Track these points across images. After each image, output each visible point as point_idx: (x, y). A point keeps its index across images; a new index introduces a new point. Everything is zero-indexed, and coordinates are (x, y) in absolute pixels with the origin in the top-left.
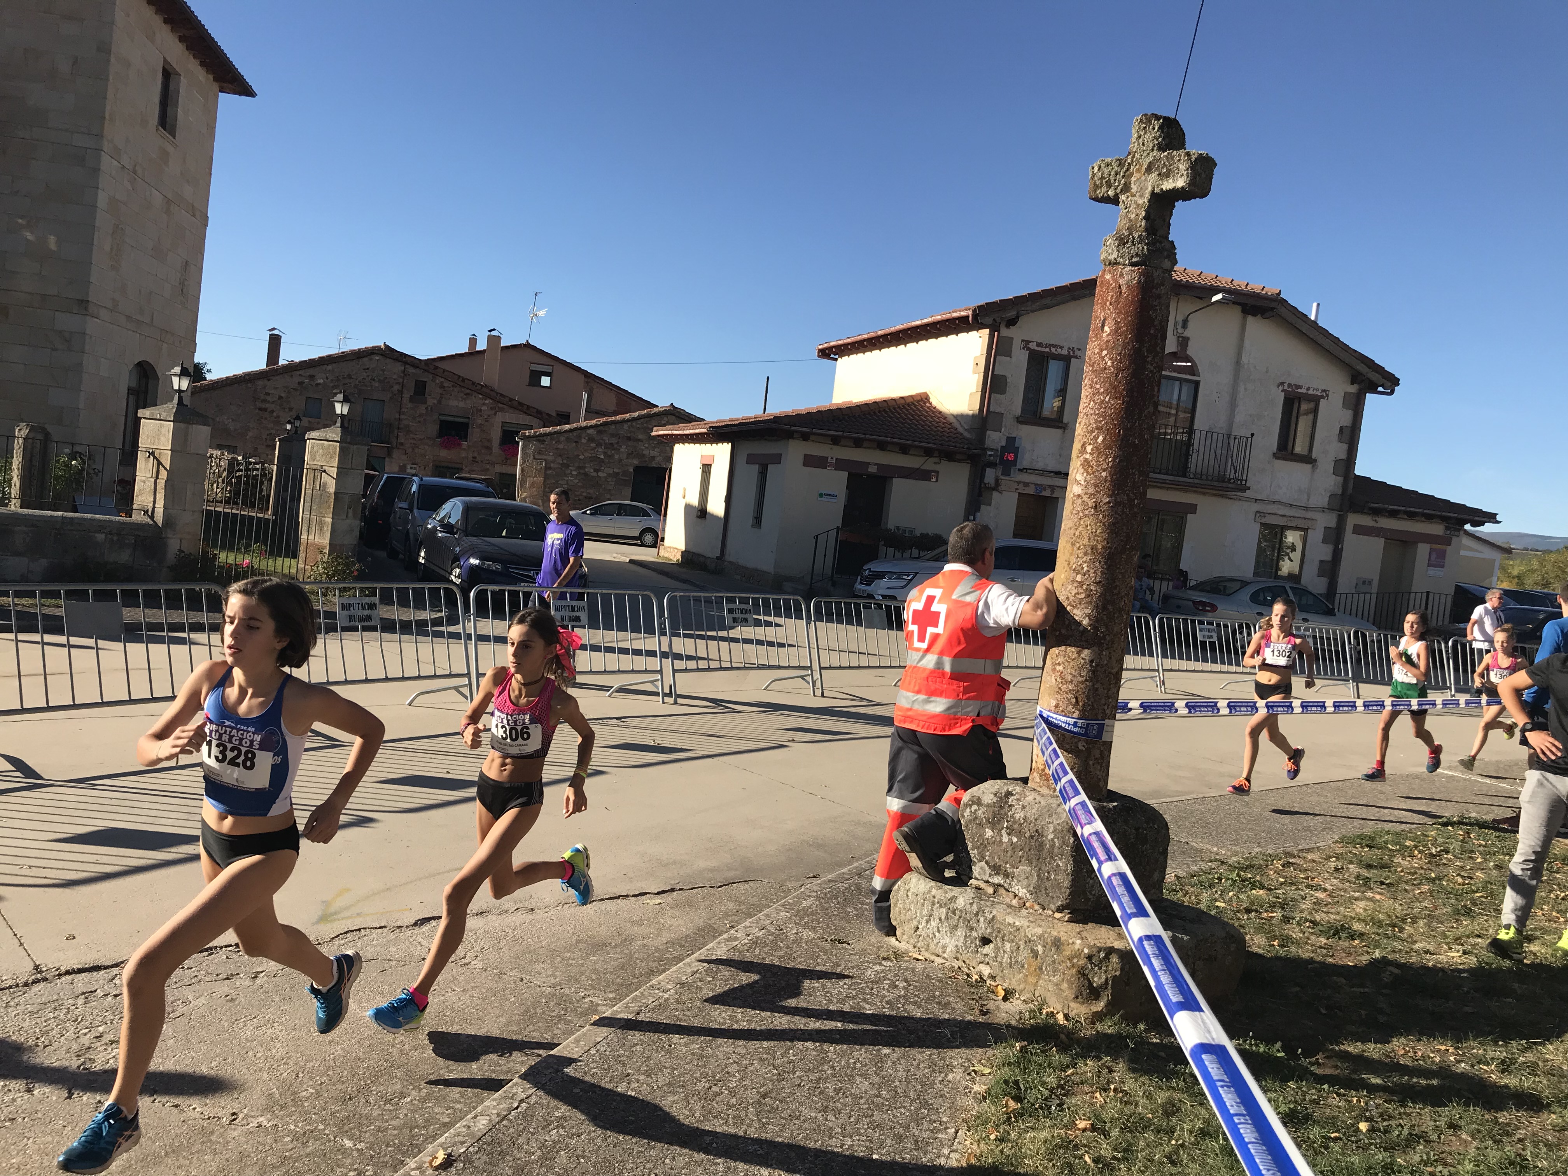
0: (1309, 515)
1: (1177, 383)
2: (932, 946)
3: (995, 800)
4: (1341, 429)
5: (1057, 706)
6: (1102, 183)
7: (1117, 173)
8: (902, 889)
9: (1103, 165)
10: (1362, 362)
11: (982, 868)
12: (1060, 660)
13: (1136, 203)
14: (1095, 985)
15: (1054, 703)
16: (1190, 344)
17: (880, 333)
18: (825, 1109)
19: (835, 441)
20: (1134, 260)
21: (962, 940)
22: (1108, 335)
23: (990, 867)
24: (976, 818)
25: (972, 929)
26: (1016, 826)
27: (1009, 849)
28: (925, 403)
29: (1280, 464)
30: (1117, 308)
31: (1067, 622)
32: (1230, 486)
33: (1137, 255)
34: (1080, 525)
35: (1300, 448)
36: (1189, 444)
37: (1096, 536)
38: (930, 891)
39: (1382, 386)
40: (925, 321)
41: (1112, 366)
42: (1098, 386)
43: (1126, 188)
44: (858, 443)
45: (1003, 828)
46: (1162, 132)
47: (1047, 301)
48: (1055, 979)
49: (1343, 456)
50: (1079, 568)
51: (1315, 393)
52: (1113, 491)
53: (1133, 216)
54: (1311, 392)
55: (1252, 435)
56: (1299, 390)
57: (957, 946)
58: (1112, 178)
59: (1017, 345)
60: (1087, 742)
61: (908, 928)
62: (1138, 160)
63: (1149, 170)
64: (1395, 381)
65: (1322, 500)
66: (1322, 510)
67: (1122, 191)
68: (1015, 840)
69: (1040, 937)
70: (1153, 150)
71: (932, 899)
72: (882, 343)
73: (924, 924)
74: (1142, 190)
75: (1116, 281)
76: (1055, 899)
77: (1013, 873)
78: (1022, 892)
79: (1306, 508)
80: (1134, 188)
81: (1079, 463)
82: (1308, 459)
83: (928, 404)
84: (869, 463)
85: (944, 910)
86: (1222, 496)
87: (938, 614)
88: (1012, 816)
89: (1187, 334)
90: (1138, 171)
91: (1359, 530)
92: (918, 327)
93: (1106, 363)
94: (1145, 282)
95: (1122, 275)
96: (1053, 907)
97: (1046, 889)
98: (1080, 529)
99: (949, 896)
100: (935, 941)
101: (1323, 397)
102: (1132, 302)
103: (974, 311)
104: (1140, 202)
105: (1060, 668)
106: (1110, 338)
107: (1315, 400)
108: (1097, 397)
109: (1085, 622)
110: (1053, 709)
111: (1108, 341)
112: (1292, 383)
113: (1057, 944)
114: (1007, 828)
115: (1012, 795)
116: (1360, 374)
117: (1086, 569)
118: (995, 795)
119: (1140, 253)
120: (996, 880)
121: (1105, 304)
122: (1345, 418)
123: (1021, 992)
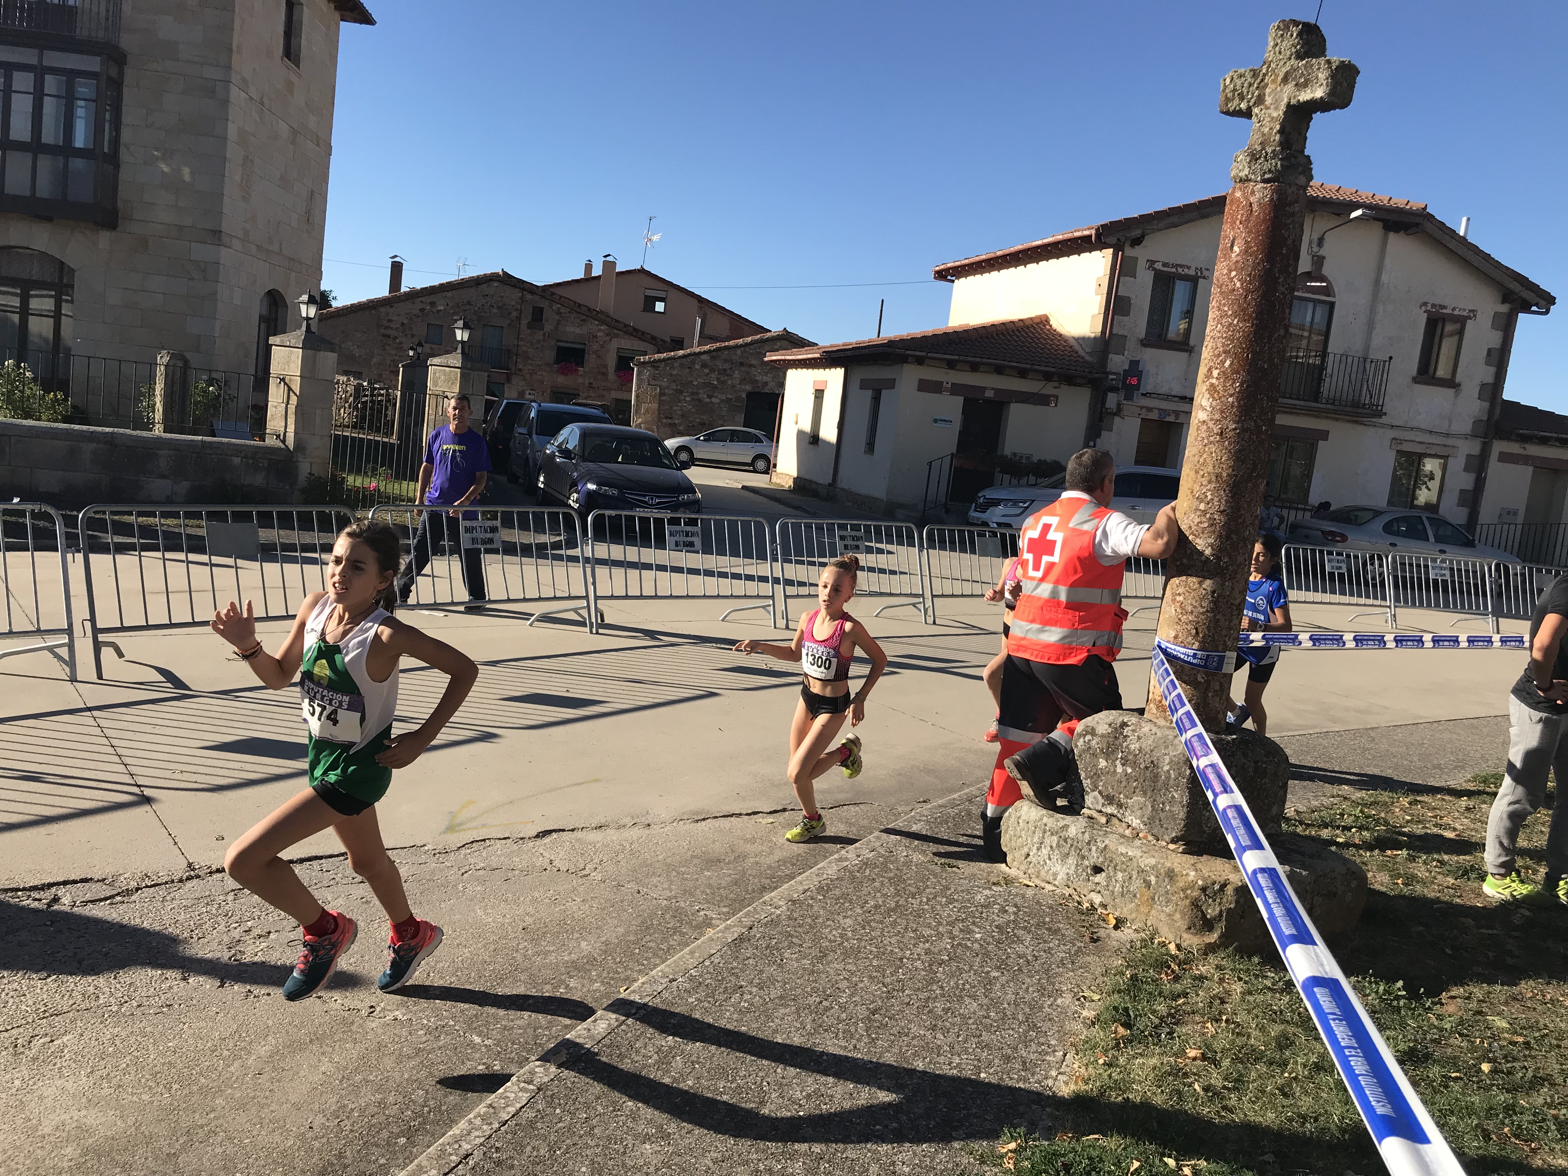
0: (1450, 442)
1: (1310, 305)
2: (1043, 873)
3: (1110, 730)
4: (1489, 350)
5: (1176, 637)
6: (1234, 95)
7: (1250, 85)
8: (1013, 816)
9: (1235, 77)
10: (1515, 280)
11: (1095, 798)
12: (1181, 590)
13: (1270, 115)
14: (1208, 917)
15: (1173, 634)
16: (1325, 262)
17: (999, 253)
18: (934, 1028)
19: (951, 365)
20: (1267, 176)
21: (1073, 867)
22: (1238, 255)
23: (1103, 797)
24: (1090, 748)
25: (1083, 857)
26: (1130, 757)
27: (1124, 779)
28: (1045, 325)
29: (1420, 388)
30: (1247, 227)
31: (1189, 551)
32: (1365, 411)
33: (1270, 171)
34: (1204, 451)
35: (1442, 372)
36: (1322, 368)
37: (1221, 463)
38: (1041, 819)
39: (1537, 305)
40: (1046, 241)
41: (1242, 287)
42: (1226, 309)
43: (1260, 100)
44: (974, 368)
45: (1117, 759)
46: (1301, 39)
47: (1174, 219)
48: (1167, 910)
49: (1490, 379)
50: (1202, 496)
51: (1461, 313)
52: (1240, 417)
53: (1266, 130)
54: (1456, 312)
55: (1391, 358)
56: (1444, 311)
57: (1068, 874)
58: (1245, 90)
59: (1142, 265)
60: (1207, 674)
61: (1019, 855)
62: (1273, 70)
63: (1285, 80)
64: (1551, 300)
65: (1465, 426)
66: (1466, 437)
67: (1255, 103)
68: (1129, 770)
69: (1153, 868)
70: (1290, 59)
71: (1043, 826)
72: (1001, 264)
73: (1035, 851)
74: (1276, 102)
75: (1247, 199)
76: (1170, 830)
77: (1127, 803)
78: (1136, 823)
79: (1448, 435)
80: (1268, 100)
81: (1205, 388)
82: (1451, 383)
83: (1048, 327)
84: (986, 388)
85: (1055, 838)
86: (1356, 422)
87: (1054, 543)
88: (1127, 747)
89: (1322, 253)
90: (1274, 81)
91: (1504, 458)
92: (1038, 247)
93: (1235, 285)
94: (1278, 199)
95: (1253, 192)
96: (1167, 838)
97: (1160, 820)
98: (1205, 456)
99: (1061, 823)
100: (1046, 868)
101: (1469, 318)
102: (1264, 220)
103: (1097, 230)
104: (1275, 114)
105: (1181, 598)
106: (1239, 258)
107: (1462, 321)
108: (1224, 320)
109: (1208, 552)
110: (1172, 640)
111: (1237, 262)
112: (1437, 302)
113: (1171, 875)
114: (1121, 758)
115: (1128, 726)
116: (1511, 292)
117: (1209, 497)
118: (1110, 725)
119: (1273, 169)
120: (1110, 810)
121: (1235, 223)
122: (1495, 339)
123: (1132, 921)
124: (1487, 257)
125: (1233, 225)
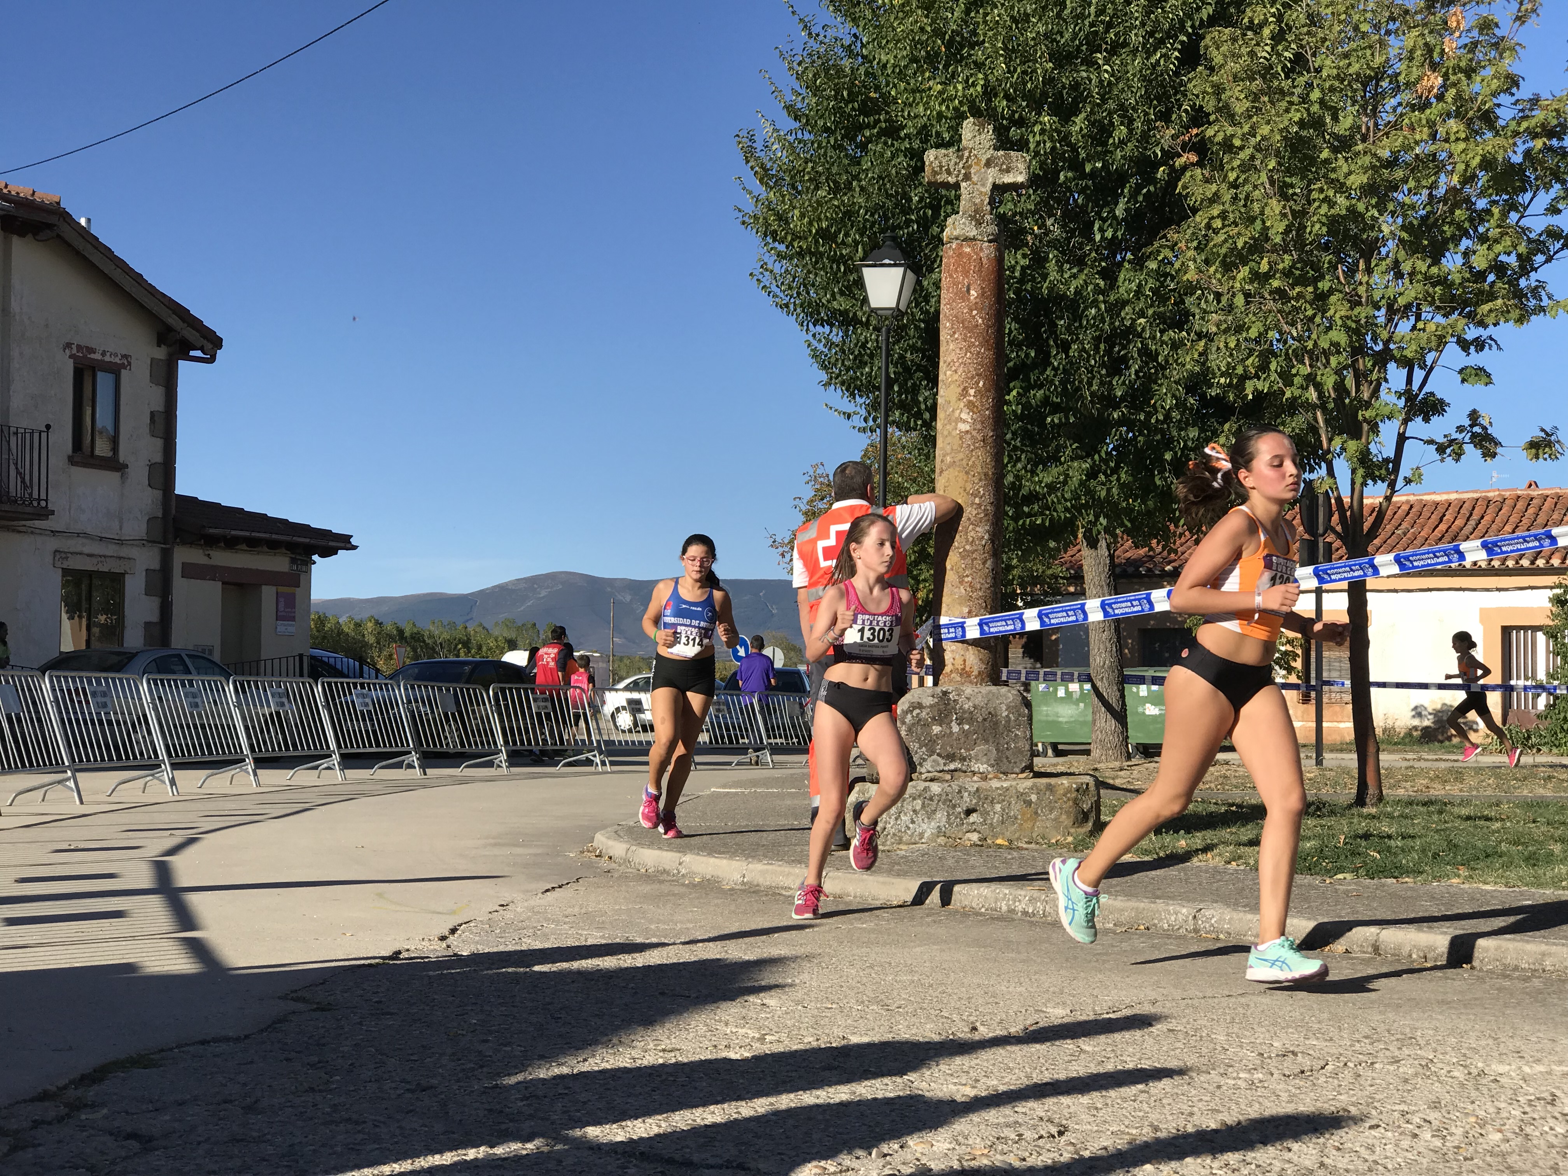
0: (125, 552)
4: (152, 414)
6: (941, 169)
7: (956, 164)
10: (174, 313)
11: (934, 761)
13: (978, 190)
14: (1084, 811)
20: (990, 238)
22: (976, 297)
23: (943, 758)
25: (954, 807)
26: (966, 716)
27: (961, 736)
29: (80, 473)
30: (979, 276)
32: (28, 510)
34: (973, 456)
35: (102, 448)
37: (986, 464)
39: (202, 349)
42: (973, 340)
43: (967, 177)
45: (951, 721)
48: (1053, 816)
49: (158, 458)
51: (113, 359)
52: (994, 426)
54: (107, 358)
55: (48, 427)
56: (92, 356)
58: (951, 167)
63: (987, 164)
64: (217, 343)
65: (136, 528)
66: (141, 543)
67: (960, 178)
69: (1032, 788)
70: (989, 149)
73: (892, 822)
74: (983, 180)
76: (1018, 763)
77: (970, 755)
78: (982, 768)
79: (120, 542)
80: (975, 178)
82: (113, 464)
86: (9, 529)
88: (960, 708)
90: (977, 164)
91: (190, 572)
93: (977, 321)
96: (1017, 770)
97: (1007, 758)
101: (124, 366)
102: (992, 271)
104: (983, 190)
106: (979, 300)
107: (115, 370)
109: (986, 537)
111: (979, 303)
112: (82, 343)
114: (956, 719)
116: (169, 329)
117: (982, 492)
120: (952, 766)
121: (969, 272)
122: (155, 398)
123: (1018, 839)
124: (138, 278)
125: (966, 273)
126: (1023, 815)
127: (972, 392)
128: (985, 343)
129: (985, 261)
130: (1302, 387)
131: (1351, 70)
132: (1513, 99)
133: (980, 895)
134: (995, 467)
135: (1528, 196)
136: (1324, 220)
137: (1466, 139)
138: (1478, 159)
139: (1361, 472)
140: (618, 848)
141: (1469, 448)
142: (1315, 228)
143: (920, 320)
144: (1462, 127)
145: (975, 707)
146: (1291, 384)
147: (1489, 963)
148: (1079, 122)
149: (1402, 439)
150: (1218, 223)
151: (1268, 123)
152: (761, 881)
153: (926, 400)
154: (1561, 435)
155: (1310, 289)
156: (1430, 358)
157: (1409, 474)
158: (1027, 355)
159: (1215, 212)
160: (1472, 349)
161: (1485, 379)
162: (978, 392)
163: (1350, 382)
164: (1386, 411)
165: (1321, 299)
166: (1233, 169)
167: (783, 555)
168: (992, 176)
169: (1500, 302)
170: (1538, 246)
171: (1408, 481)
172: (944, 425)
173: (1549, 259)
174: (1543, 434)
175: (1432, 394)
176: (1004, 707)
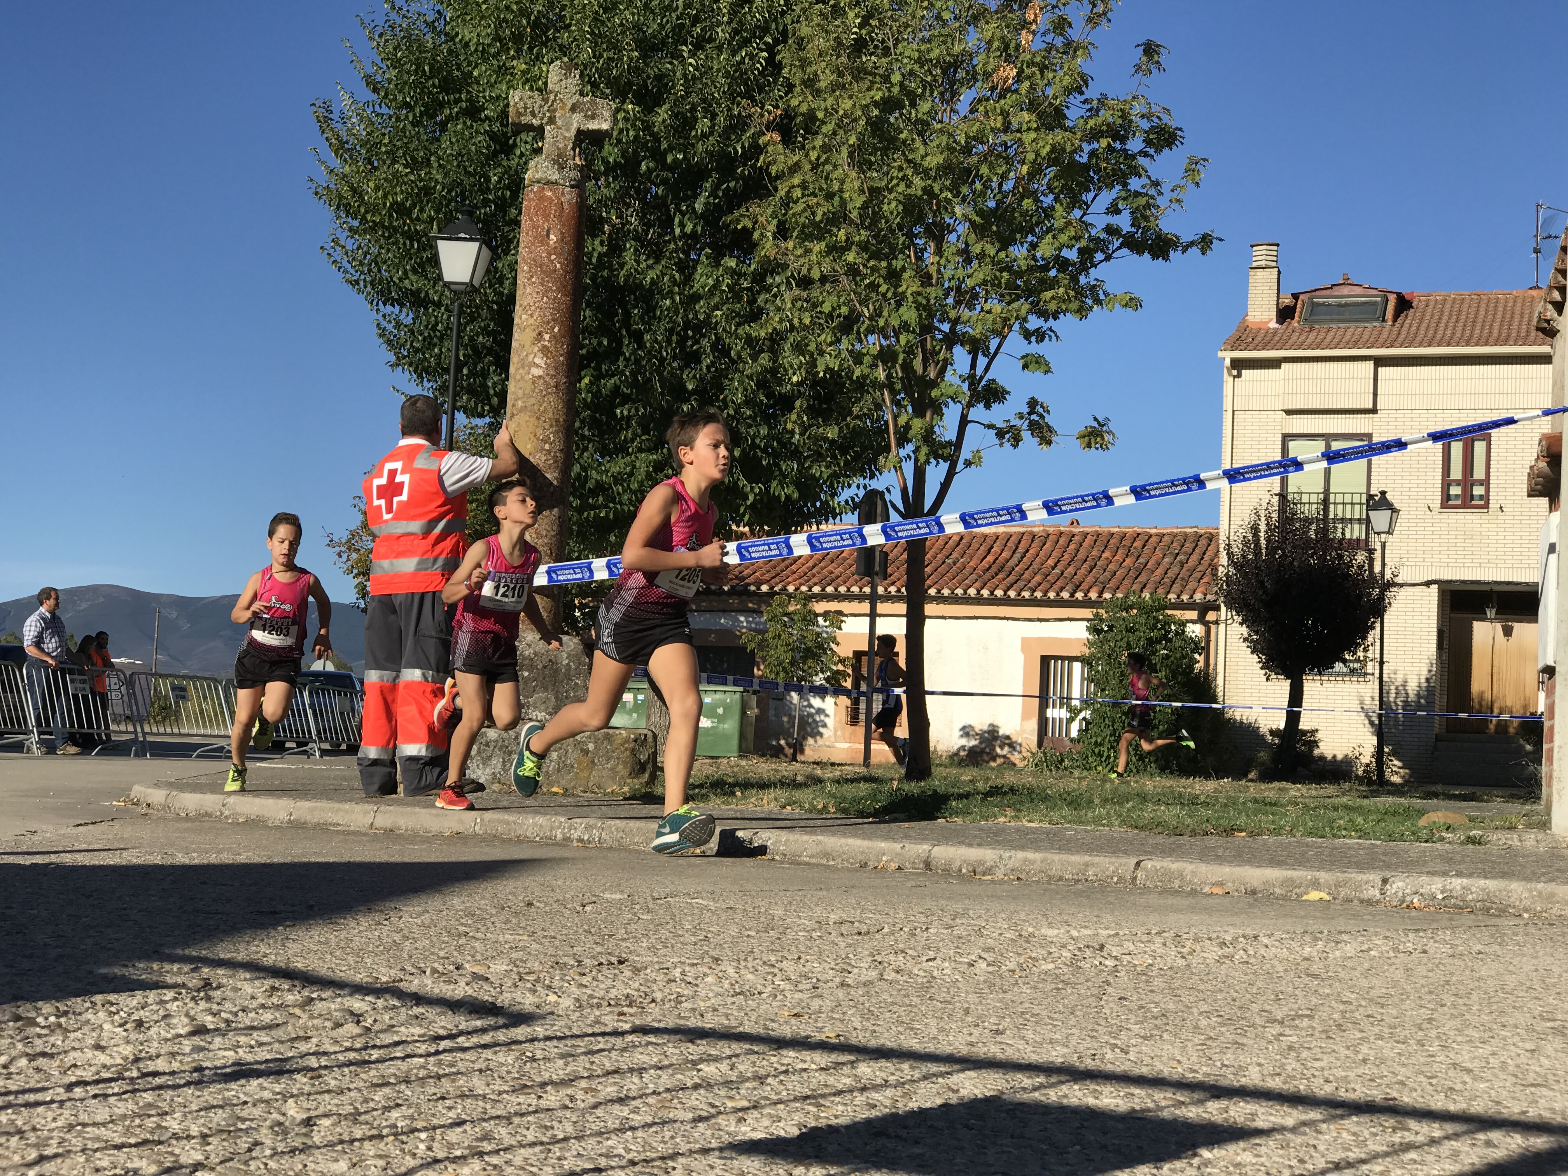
6: (525, 111)
7: (541, 106)
13: (562, 134)
20: (572, 183)
22: (556, 242)
30: (560, 221)
33: (574, 179)
34: (544, 401)
37: (558, 410)
41: (561, 269)
43: (552, 121)
50: (546, 438)
53: (561, 145)
58: (536, 110)
62: (561, 100)
63: (573, 109)
67: (547, 122)
74: (567, 125)
80: (559, 123)
87: (402, 484)
90: (562, 108)
93: (555, 266)
94: (580, 202)
95: (563, 194)
104: (567, 135)
106: (558, 245)
111: (554, 247)
117: (552, 439)
123: (574, 787)
125: (546, 217)
126: (580, 764)
127: (547, 337)
128: (562, 288)
129: (566, 206)
130: (871, 367)
131: (932, 55)
132: (1082, 98)
133: (535, 824)
134: (567, 414)
135: (1091, 196)
136: (901, 198)
137: (1037, 129)
138: (1048, 148)
139: (924, 450)
140: (157, 796)
141: (1026, 435)
142: (891, 207)
143: (493, 302)
144: (1034, 117)
145: (535, 654)
146: (861, 363)
147: (1035, 874)
148: (663, 114)
149: (964, 422)
150: (798, 193)
151: (851, 97)
152: (309, 818)
153: (494, 383)
154: (1112, 426)
155: (884, 264)
156: (993, 344)
157: (969, 456)
158: (600, 344)
159: (796, 181)
160: (1033, 339)
161: (1043, 368)
162: (553, 337)
163: (918, 364)
164: (951, 392)
165: (894, 276)
166: (814, 148)
167: (340, 556)
168: (577, 121)
169: (1061, 290)
170: (1098, 244)
171: (968, 464)
172: (517, 369)
173: (1108, 258)
174: (1095, 424)
175: (994, 381)
176: (565, 655)
